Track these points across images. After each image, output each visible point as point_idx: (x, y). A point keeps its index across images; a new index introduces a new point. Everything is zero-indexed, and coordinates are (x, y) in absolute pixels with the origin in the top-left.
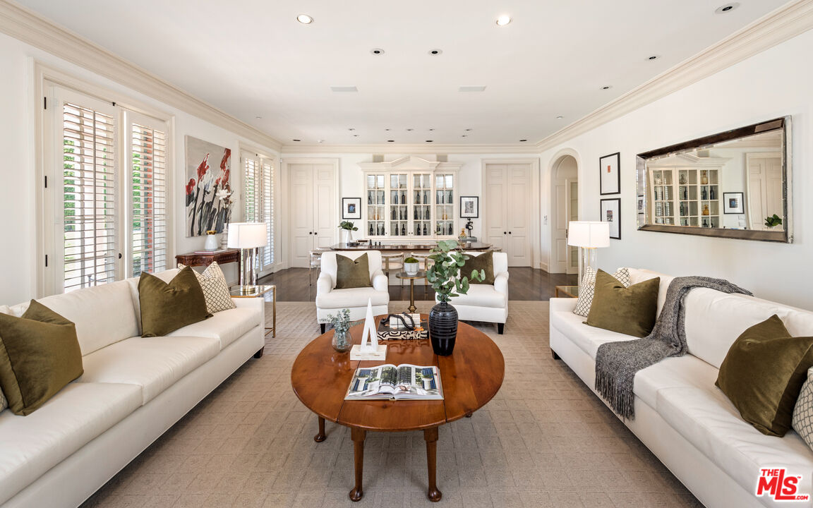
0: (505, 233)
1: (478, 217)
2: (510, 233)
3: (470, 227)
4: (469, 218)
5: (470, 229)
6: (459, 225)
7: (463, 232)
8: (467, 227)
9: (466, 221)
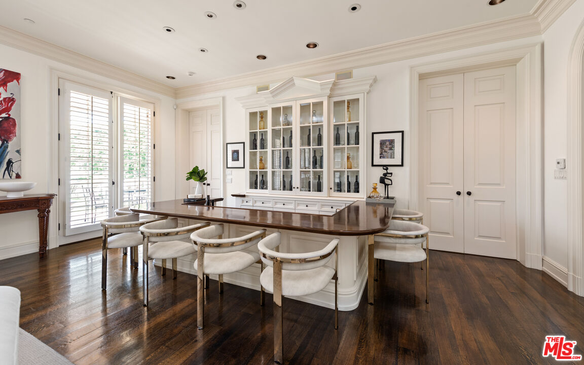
0: (459, 193)
1: (402, 165)
2: (469, 193)
3: (387, 181)
4: (386, 167)
5: (386, 185)
6: (369, 177)
7: (375, 188)
8: (382, 181)
9: (380, 172)
